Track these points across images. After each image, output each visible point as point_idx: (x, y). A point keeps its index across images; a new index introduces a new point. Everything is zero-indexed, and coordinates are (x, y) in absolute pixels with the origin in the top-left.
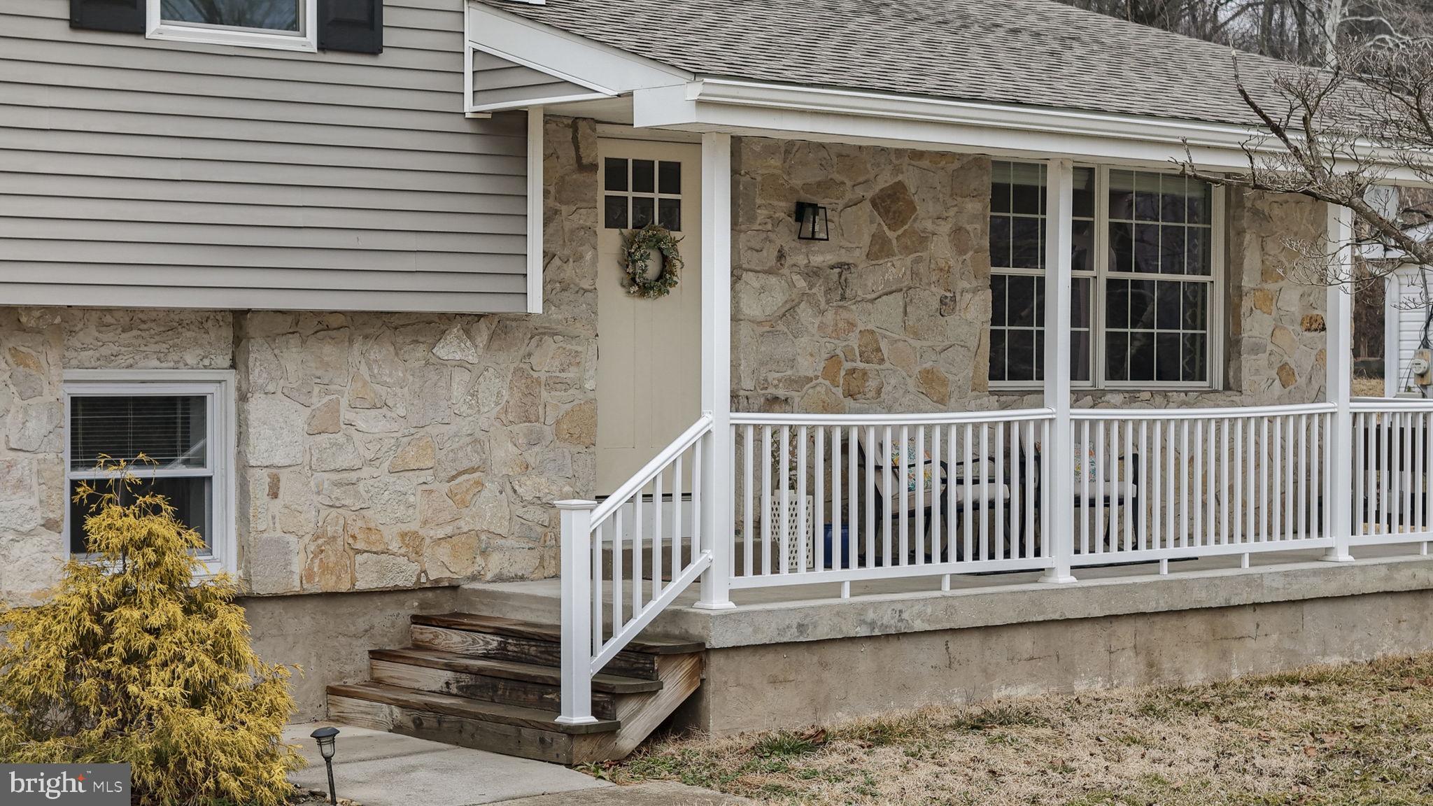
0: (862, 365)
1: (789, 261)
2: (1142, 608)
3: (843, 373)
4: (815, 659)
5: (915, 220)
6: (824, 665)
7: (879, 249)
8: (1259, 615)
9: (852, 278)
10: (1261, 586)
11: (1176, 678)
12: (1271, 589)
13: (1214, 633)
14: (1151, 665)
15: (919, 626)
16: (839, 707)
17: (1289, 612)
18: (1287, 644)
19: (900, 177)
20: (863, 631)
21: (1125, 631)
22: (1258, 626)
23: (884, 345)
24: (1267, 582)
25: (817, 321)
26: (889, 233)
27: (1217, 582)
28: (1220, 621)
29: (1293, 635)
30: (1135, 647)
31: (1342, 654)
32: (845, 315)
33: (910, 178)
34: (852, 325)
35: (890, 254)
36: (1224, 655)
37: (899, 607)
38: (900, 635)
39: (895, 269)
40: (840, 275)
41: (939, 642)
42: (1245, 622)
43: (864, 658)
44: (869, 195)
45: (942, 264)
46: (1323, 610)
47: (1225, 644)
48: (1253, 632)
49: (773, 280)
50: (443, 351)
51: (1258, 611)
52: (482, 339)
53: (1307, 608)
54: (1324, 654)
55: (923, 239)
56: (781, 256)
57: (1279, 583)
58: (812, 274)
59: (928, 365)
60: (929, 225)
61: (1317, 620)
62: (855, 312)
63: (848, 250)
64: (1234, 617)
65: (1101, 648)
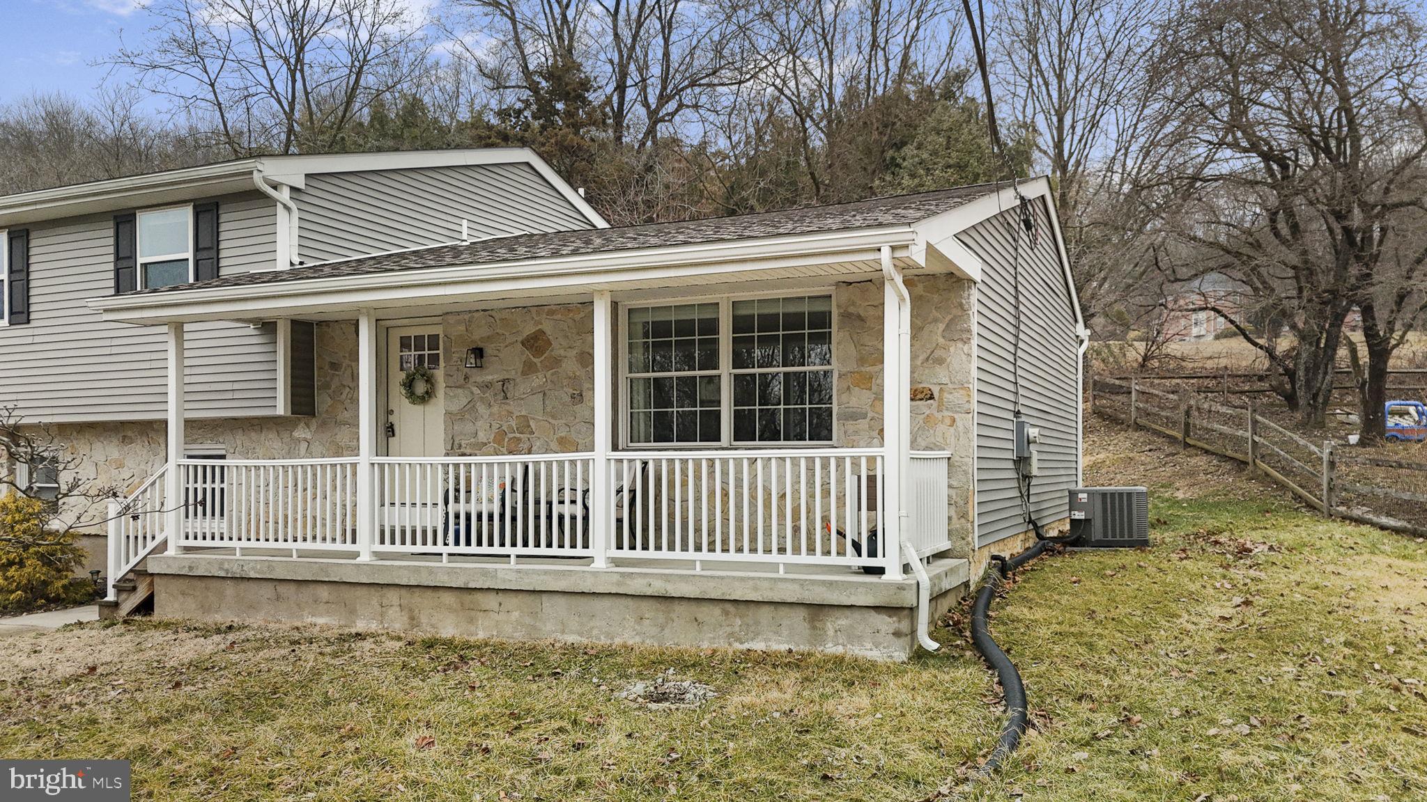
0: (518, 435)
1: (472, 380)
2: (397, 582)
3: (506, 440)
4: (203, 585)
5: (552, 351)
6: (207, 589)
7: (529, 369)
8: (501, 597)
9: (510, 386)
10: (495, 577)
11: (433, 631)
12: (504, 581)
13: (462, 604)
14: (412, 618)
15: (253, 575)
16: (217, 612)
17: (529, 599)
18: (528, 620)
19: (540, 327)
20: (223, 574)
21: (393, 596)
22: (500, 604)
23: (532, 423)
24: (500, 575)
25: (488, 412)
26: (535, 360)
27: (458, 571)
28: (467, 598)
29: (534, 614)
30: (400, 605)
31: (581, 634)
32: (507, 407)
33: (547, 326)
34: (510, 413)
35: (537, 371)
36: (471, 621)
37: (242, 563)
38: (242, 578)
39: (537, 380)
40: (503, 385)
41: (270, 585)
42: (491, 601)
43: (230, 589)
44: (520, 339)
45: (571, 374)
46: (562, 601)
47: (473, 613)
48: (496, 607)
49: (460, 391)
50: (296, 434)
51: (500, 594)
52: (314, 427)
53: (545, 597)
54: (563, 632)
55: (557, 361)
56: (466, 378)
57: (512, 576)
58: (487, 386)
59: (563, 434)
60: (562, 352)
61: (554, 608)
62: (512, 406)
63: (507, 371)
64: (479, 597)
65: (375, 602)
